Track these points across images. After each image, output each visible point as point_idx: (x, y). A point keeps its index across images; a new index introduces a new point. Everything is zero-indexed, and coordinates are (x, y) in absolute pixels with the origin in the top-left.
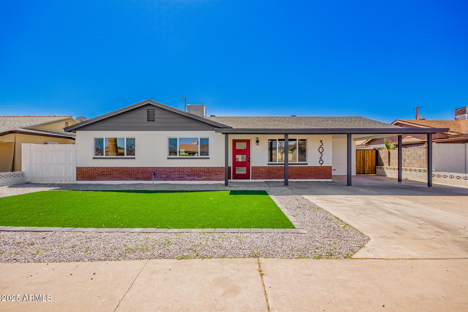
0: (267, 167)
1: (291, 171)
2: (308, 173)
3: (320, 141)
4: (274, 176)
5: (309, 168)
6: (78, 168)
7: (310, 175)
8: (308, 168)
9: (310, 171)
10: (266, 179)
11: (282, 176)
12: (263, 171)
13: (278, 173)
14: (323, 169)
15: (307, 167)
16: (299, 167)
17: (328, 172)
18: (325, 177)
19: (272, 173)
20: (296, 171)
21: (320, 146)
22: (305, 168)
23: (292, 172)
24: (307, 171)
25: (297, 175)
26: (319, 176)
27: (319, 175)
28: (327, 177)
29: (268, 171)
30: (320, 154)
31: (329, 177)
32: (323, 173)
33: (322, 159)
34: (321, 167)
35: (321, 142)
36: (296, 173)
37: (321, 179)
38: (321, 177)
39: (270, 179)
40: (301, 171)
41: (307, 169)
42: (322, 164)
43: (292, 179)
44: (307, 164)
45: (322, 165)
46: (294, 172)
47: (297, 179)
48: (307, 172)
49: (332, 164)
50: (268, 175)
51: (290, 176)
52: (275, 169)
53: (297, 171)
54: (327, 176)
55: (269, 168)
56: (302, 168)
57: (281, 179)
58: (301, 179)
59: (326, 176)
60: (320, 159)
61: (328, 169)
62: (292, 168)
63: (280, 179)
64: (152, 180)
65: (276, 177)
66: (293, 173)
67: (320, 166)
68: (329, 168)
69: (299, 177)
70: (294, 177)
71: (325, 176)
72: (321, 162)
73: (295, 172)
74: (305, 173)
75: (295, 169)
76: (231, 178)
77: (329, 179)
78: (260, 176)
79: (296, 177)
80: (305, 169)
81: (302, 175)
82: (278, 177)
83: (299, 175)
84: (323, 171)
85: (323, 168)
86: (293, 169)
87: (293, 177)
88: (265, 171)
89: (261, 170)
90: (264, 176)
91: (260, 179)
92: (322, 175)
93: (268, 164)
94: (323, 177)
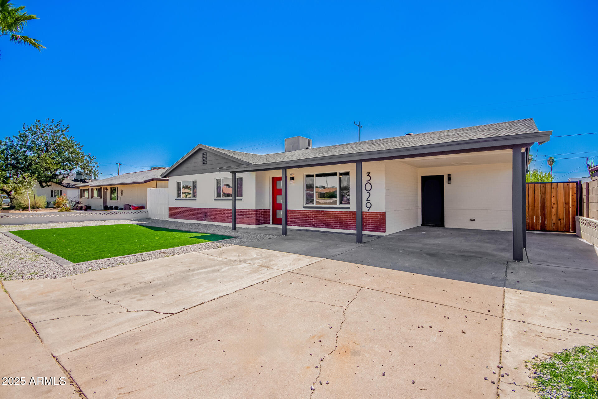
0: (302, 210)
1: (329, 217)
2: (350, 222)
3: (367, 173)
4: (310, 223)
5: (353, 214)
6: (170, 208)
7: (353, 224)
8: (351, 214)
9: (353, 218)
10: (302, 226)
11: (319, 224)
12: (299, 216)
13: (315, 220)
14: (371, 217)
15: (350, 212)
16: (340, 211)
17: (378, 221)
18: (374, 229)
19: (308, 219)
20: (335, 217)
21: (367, 181)
22: (347, 214)
23: (331, 219)
24: (349, 218)
25: (337, 223)
26: (366, 226)
27: (366, 224)
28: (378, 229)
29: (303, 216)
30: (368, 193)
31: (381, 229)
32: (372, 222)
33: (370, 201)
34: (369, 212)
35: (368, 175)
36: (335, 221)
37: (368, 231)
38: (369, 228)
39: (306, 226)
40: (342, 217)
41: (349, 216)
42: (369, 208)
43: (330, 228)
44: (349, 208)
45: (370, 211)
46: (333, 219)
47: (337, 229)
48: (350, 220)
49: (385, 209)
50: (304, 221)
51: (329, 224)
52: (311, 214)
53: (337, 217)
54: (378, 227)
55: (304, 212)
56: (343, 214)
57: (318, 227)
58: (342, 229)
59: (376, 227)
60: (367, 200)
61: (379, 217)
62: (331, 213)
63: (316, 227)
64: (203, 221)
65: (312, 225)
66: (332, 221)
67: (367, 211)
68: (380, 215)
69: (340, 227)
70: (333, 226)
71: (374, 227)
72: (369, 205)
73: (335, 219)
74: (347, 221)
75: (335, 215)
76: (270, 222)
77: (380, 232)
78: (296, 222)
79: (335, 226)
80: (347, 216)
81: (343, 223)
82: (315, 225)
83: (340, 223)
84: (372, 219)
85: (371, 214)
86: (332, 215)
87: (331, 226)
88: (300, 216)
89: (296, 214)
90: (300, 222)
91: (296, 226)
92: (369, 224)
93: (304, 207)
94: (371, 229)
